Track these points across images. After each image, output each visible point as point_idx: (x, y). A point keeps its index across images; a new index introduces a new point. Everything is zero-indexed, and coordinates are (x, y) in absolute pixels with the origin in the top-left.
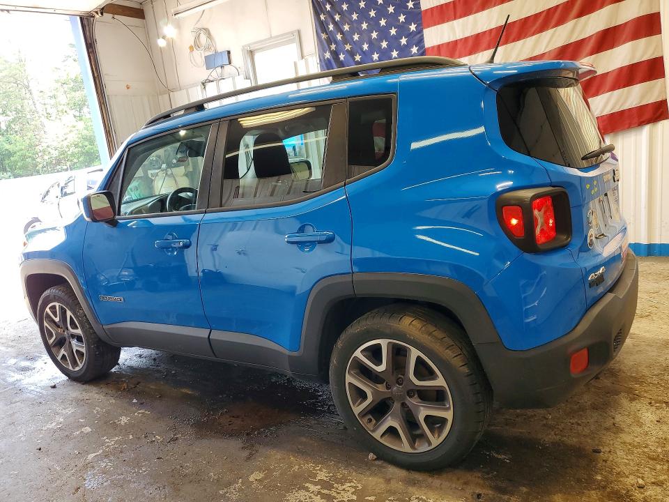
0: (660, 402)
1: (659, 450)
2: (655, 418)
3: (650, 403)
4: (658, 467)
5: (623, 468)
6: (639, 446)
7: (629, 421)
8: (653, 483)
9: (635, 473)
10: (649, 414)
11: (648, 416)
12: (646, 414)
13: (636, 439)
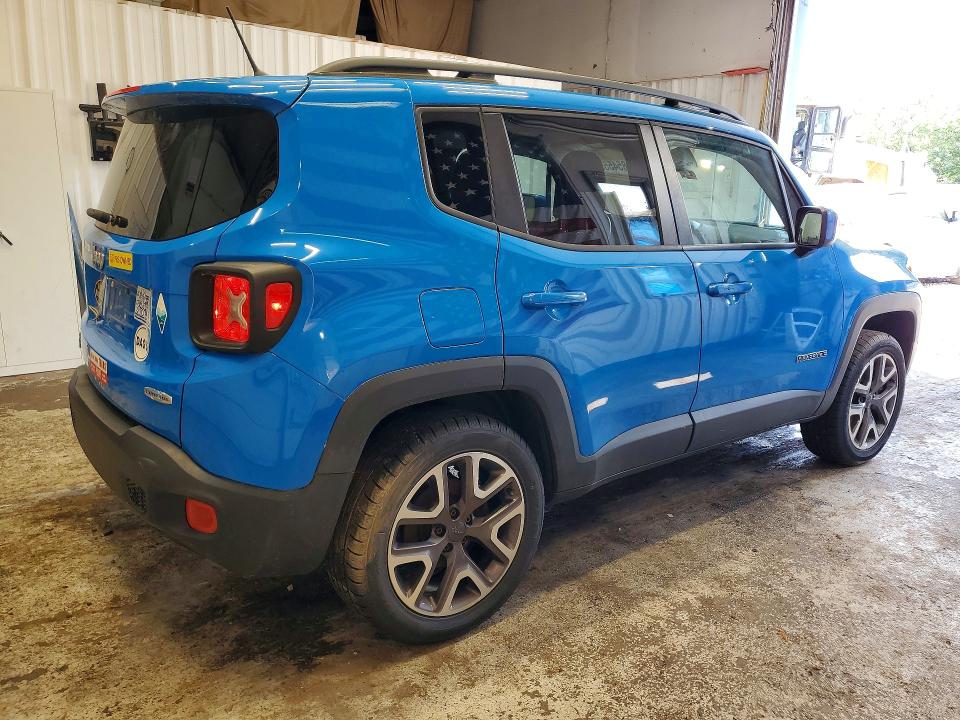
0: (78, 614)
1: (47, 562)
2: (72, 589)
3: (89, 604)
4: (40, 548)
5: (75, 533)
6: (72, 556)
7: (100, 574)
8: (38, 535)
9: (59, 535)
10: (82, 591)
11: (81, 589)
12: (85, 589)
13: (78, 560)
